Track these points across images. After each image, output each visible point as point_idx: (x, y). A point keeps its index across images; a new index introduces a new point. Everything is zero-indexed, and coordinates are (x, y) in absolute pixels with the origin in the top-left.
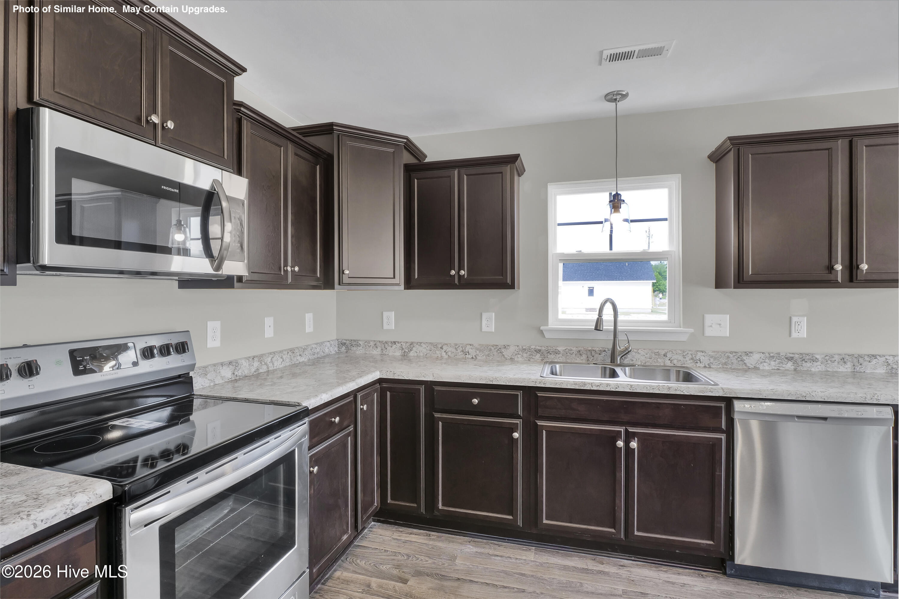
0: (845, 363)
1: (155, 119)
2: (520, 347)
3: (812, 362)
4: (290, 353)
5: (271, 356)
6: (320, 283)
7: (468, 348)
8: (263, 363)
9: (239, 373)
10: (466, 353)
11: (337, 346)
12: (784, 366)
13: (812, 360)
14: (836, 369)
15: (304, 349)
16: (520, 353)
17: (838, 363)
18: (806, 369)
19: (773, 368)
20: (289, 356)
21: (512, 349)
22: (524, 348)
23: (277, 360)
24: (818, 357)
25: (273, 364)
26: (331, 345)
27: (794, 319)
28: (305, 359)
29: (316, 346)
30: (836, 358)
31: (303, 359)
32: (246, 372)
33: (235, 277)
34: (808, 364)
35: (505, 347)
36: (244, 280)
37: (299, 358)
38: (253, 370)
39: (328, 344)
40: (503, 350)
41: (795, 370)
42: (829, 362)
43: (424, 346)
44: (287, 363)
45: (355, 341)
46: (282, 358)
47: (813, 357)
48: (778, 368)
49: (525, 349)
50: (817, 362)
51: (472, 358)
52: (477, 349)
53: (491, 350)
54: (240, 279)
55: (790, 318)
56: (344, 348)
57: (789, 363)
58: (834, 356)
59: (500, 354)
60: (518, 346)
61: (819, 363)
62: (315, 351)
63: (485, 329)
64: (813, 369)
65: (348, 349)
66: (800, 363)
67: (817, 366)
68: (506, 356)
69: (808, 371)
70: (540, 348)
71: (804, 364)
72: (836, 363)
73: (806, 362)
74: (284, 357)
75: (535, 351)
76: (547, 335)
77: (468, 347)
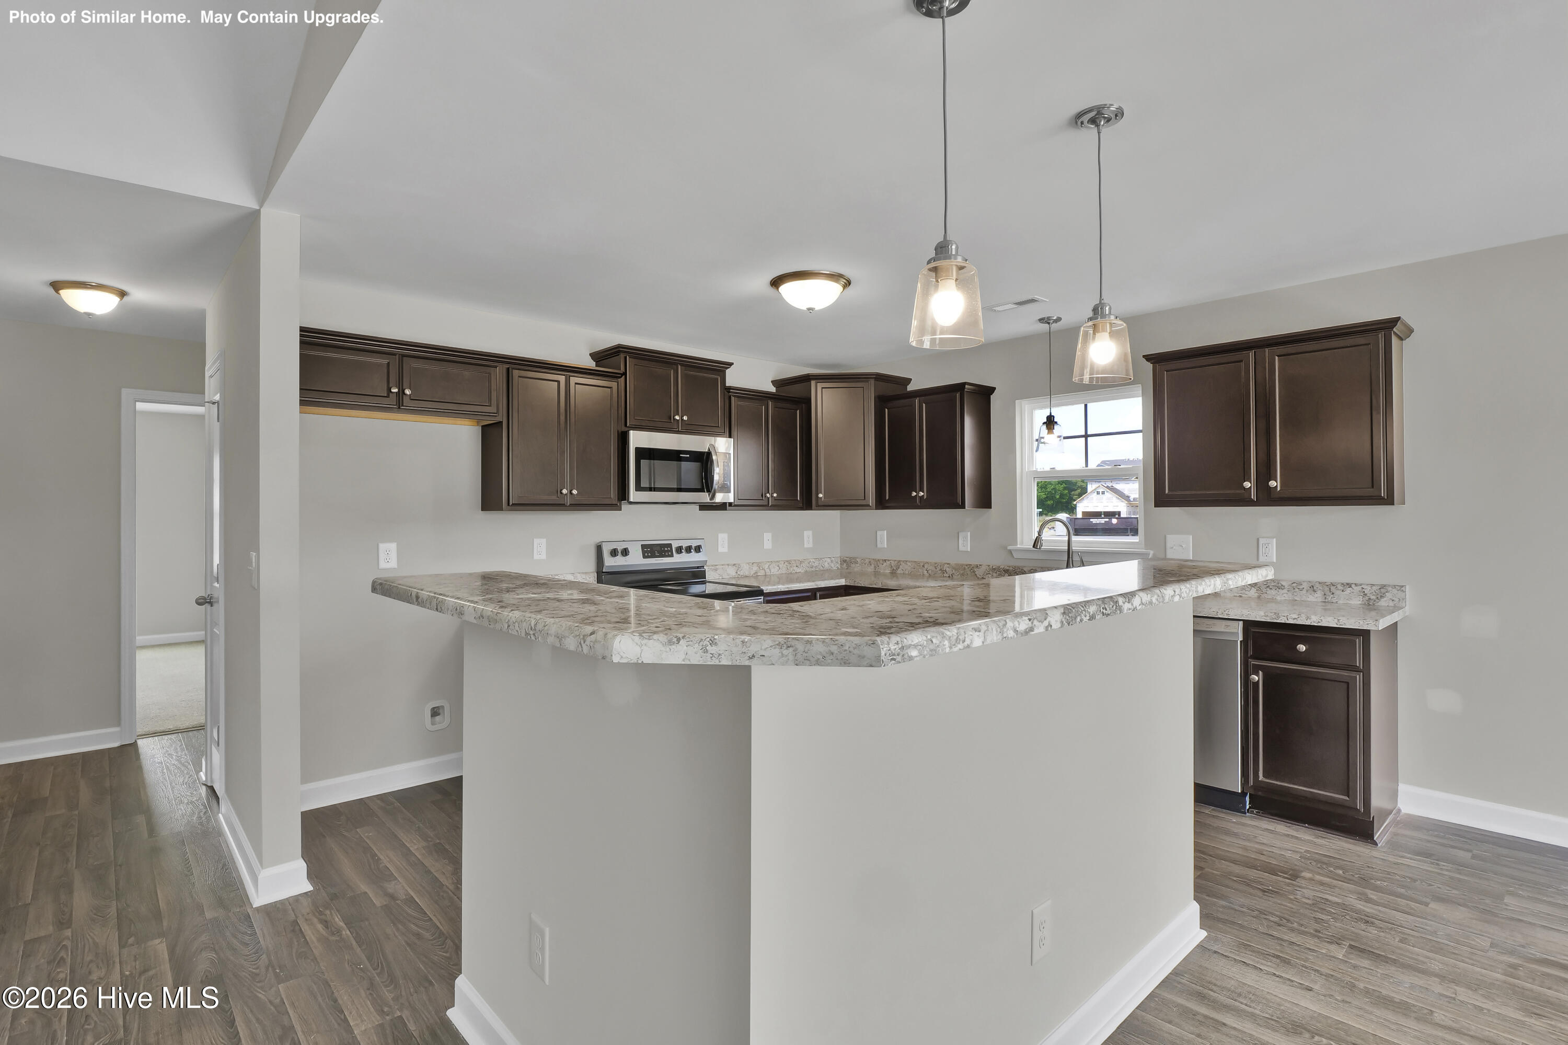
0: (1314, 591)
1: (677, 417)
2: (991, 567)
3: (1278, 589)
4: (786, 563)
5: (768, 564)
6: (801, 505)
7: (946, 567)
8: (761, 568)
9: (741, 573)
10: (944, 571)
11: (839, 562)
12: (1247, 592)
13: (1278, 587)
14: (1304, 598)
15: (801, 562)
16: (991, 572)
17: (1307, 591)
18: (1270, 597)
19: (1236, 595)
20: (785, 566)
21: (983, 569)
22: (994, 567)
23: (774, 568)
24: (1283, 583)
25: (770, 570)
26: (832, 561)
27: (1262, 541)
28: (802, 570)
29: (814, 560)
30: (1305, 585)
31: (800, 571)
32: (747, 574)
33: (728, 504)
34: (1273, 592)
35: (977, 567)
36: (733, 505)
37: (795, 568)
38: (752, 573)
39: (829, 560)
40: (975, 570)
41: (1259, 597)
42: (1297, 590)
43: (909, 564)
44: (784, 571)
45: (853, 558)
46: (778, 566)
47: (1278, 583)
48: (1240, 594)
49: (995, 569)
50: (1283, 589)
51: (949, 577)
52: (954, 568)
53: (965, 569)
54: (730, 504)
55: (1258, 540)
56: (845, 565)
57: (1252, 590)
58: (1303, 583)
59: (973, 573)
60: (989, 566)
61: (1285, 591)
62: (813, 564)
63: (961, 548)
64: (1278, 598)
65: (848, 566)
66: (1264, 590)
67: (1283, 594)
68: (978, 576)
69: (1273, 598)
70: (1008, 568)
71: (1269, 592)
72: (1304, 592)
73: (1271, 588)
74: (781, 566)
75: (1004, 571)
76: (1015, 555)
77: (946, 565)
